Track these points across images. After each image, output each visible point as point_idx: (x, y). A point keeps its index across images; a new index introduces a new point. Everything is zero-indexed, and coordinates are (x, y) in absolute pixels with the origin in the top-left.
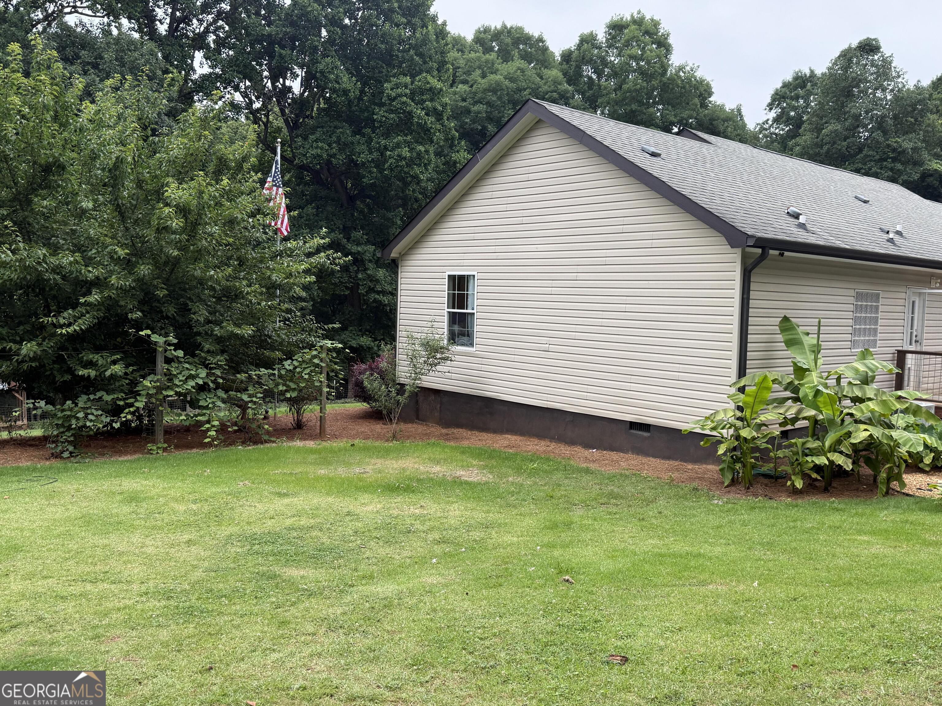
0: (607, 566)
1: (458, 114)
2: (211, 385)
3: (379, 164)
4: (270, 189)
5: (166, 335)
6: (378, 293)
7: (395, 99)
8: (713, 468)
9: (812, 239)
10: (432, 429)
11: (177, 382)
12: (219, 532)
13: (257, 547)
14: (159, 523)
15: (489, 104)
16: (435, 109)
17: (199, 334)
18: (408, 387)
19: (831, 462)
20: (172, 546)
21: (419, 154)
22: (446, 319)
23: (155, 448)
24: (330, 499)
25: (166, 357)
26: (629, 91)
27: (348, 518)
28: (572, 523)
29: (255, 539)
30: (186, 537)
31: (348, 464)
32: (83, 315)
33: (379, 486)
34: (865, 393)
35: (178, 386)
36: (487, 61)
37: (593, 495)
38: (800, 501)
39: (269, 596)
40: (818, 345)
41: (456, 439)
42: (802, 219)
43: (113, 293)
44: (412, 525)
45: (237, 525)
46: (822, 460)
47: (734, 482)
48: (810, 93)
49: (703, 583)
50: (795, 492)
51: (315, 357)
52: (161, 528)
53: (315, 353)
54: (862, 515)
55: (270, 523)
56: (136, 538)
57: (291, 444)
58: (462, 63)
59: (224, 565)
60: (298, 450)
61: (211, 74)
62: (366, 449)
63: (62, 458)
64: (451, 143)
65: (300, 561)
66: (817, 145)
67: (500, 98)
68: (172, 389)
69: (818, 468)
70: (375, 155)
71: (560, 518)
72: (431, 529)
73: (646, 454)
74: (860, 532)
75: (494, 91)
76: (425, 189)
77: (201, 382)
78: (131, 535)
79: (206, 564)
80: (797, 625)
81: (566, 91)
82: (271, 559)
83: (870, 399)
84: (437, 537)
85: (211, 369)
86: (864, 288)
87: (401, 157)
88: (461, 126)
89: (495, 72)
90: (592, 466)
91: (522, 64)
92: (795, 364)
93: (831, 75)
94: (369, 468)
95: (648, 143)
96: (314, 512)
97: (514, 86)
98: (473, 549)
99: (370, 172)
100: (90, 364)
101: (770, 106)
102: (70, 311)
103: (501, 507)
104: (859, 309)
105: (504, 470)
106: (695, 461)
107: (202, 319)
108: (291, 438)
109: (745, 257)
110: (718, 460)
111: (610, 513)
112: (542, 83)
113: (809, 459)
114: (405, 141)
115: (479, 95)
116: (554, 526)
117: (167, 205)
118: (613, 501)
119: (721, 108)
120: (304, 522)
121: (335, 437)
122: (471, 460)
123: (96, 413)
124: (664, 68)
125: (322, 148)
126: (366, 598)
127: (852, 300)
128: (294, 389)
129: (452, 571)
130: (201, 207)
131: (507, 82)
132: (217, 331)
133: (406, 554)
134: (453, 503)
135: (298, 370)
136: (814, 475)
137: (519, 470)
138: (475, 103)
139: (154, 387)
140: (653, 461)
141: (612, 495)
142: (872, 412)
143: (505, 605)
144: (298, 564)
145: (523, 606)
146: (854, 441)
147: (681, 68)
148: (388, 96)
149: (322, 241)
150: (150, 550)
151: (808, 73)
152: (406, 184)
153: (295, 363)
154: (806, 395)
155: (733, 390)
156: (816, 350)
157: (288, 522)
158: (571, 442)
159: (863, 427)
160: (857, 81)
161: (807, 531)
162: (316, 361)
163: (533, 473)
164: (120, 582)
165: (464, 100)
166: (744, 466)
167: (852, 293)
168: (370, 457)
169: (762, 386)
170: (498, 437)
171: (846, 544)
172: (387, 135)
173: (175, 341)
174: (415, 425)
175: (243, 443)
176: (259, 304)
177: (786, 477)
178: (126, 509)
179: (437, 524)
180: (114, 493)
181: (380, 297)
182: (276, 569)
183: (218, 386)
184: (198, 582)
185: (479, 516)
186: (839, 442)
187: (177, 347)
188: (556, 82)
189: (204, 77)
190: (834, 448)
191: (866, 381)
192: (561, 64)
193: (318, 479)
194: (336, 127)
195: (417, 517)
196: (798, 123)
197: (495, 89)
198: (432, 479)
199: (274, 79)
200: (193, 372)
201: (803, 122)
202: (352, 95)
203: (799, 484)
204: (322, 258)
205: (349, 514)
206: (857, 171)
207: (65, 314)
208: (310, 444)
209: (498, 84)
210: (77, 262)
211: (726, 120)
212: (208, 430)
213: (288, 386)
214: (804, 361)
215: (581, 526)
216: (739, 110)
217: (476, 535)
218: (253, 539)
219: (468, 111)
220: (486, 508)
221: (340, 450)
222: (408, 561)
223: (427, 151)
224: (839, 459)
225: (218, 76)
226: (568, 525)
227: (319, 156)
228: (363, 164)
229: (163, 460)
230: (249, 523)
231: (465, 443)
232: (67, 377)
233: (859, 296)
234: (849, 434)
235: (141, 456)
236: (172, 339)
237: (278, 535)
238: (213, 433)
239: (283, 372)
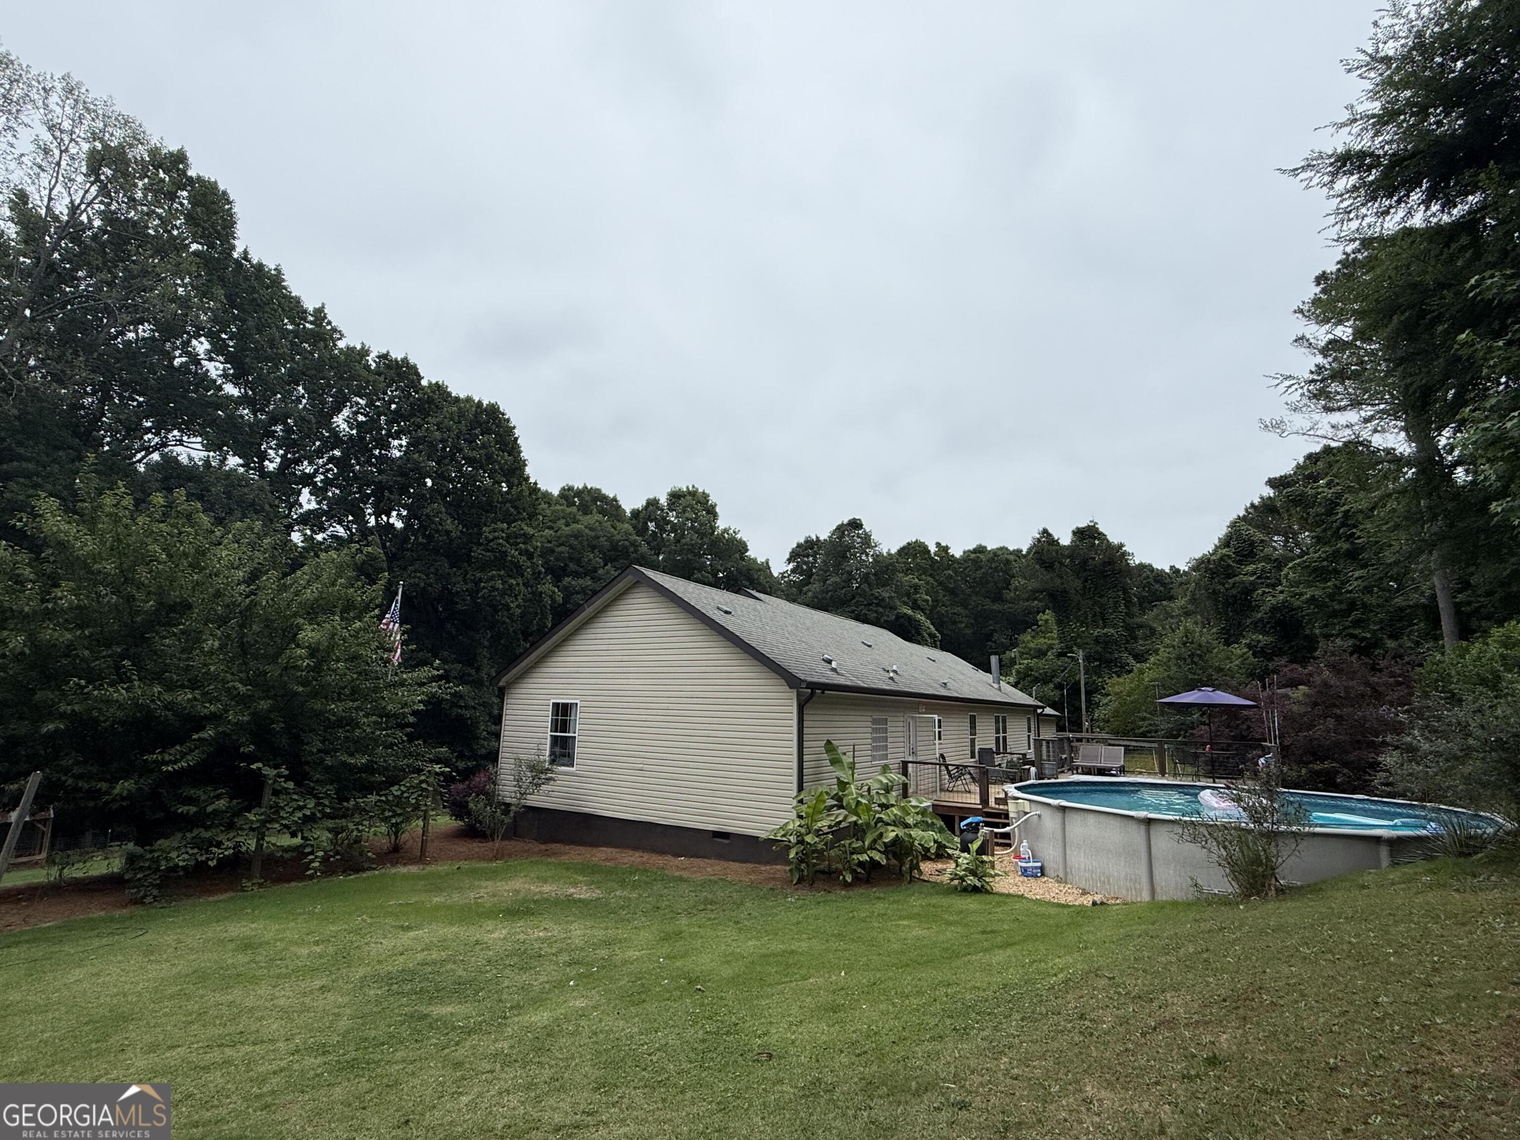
0: (726, 972)
1: (546, 553)
2: (319, 815)
3: (473, 593)
4: (388, 624)
5: (276, 767)
6: (461, 707)
7: (492, 540)
8: (781, 869)
9: (841, 681)
10: (530, 845)
11: (282, 814)
12: (351, 975)
13: (395, 987)
14: (284, 970)
15: (571, 546)
16: (527, 550)
17: (307, 763)
18: (513, 808)
19: (871, 858)
20: (305, 994)
21: (511, 586)
22: (548, 741)
23: (249, 884)
24: (455, 929)
25: (274, 789)
26: (686, 544)
27: (478, 947)
28: (681, 932)
29: (391, 978)
30: (318, 983)
31: (460, 889)
32: (191, 751)
33: (500, 912)
34: (888, 800)
35: (283, 818)
36: (570, 513)
37: (692, 903)
38: (851, 893)
39: (428, 1038)
40: (854, 763)
41: (554, 854)
42: (834, 665)
43: (228, 729)
44: (540, 949)
45: (368, 965)
46: (864, 857)
47: (799, 881)
48: (816, 553)
49: (805, 978)
50: (846, 885)
51: (422, 782)
52: (287, 976)
53: (423, 778)
54: (898, 901)
55: (401, 959)
56: (263, 990)
57: (393, 871)
58: (548, 512)
59: (367, 1009)
60: (404, 877)
61: (316, 510)
62: (473, 872)
63: (143, 903)
64: (537, 575)
65: (443, 997)
66: (823, 592)
67: (580, 543)
68: (277, 822)
69: (861, 864)
70: (470, 585)
71: (669, 928)
72: (560, 951)
73: (728, 859)
74: (901, 918)
75: (576, 537)
76: (513, 614)
77: (308, 813)
78: (257, 988)
79: (348, 1011)
80: (882, 1007)
81: (635, 541)
82: (414, 997)
83: (893, 805)
84: (567, 959)
85: (319, 798)
86: (877, 716)
87: (494, 589)
88: (546, 563)
89: (577, 522)
90: (685, 874)
91: (599, 517)
92: (838, 779)
93: (830, 542)
94: (482, 892)
95: (720, 603)
96: (443, 944)
97: (593, 534)
98: (604, 967)
99: (464, 600)
100: (190, 801)
101: (789, 561)
102: (178, 747)
103: (616, 922)
104: (875, 730)
105: (609, 884)
106: (767, 863)
107: (315, 750)
108: (394, 864)
109: (799, 695)
110: (788, 862)
111: (709, 919)
112: (615, 532)
113: (855, 856)
114: (499, 576)
115: (563, 539)
116: (666, 938)
117: (298, 646)
118: (709, 907)
119: (755, 561)
120: (435, 955)
121: (435, 860)
122: (575, 876)
123: (191, 852)
124: (713, 529)
125: (420, 578)
126: (528, 1029)
127: (870, 724)
128: (400, 815)
129: (593, 992)
130: (331, 648)
131: (587, 531)
132: (328, 761)
133: (545, 979)
134: (572, 922)
135: (405, 795)
136: (859, 870)
137: (623, 884)
138: (560, 545)
139: (258, 821)
140: (735, 866)
141: (707, 902)
142: (895, 815)
143: (655, 1020)
144: (442, 1001)
145: (671, 1019)
146: (886, 840)
147: (726, 531)
148: (486, 537)
149: (436, 673)
150: (282, 1002)
151: (814, 538)
152: (496, 611)
153: (403, 788)
154: (849, 803)
155: (795, 803)
156: (852, 766)
157: (420, 957)
158: (662, 852)
159: (890, 828)
160: (849, 548)
161: (863, 920)
162: (424, 785)
163: (635, 886)
164: (262, 1042)
165: (549, 542)
166: (808, 866)
167: (870, 719)
168: (479, 880)
169: (819, 799)
170: (594, 850)
171: (893, 929)
172: (482, 569)
173: (287, 773)
174: (513, 842)
175: (344, 872)
176: (373, 733)
177: (839, 872)
178: (242, 958)
179: (564, 946)
180: (223, 941)
181: (463, 712)
182: (424, 1009)
183: (327, 816)
184: (348, 1032)
185: (599, 934)
186: (875, 841)
187: (287, 778)
188: (627, 533)
189: (310, 512)
190: (871, 848)
191: (888, 790)
192: (631, 519)
193: (437, 908)
194: (434, 560)
195: (543, 940)
196: (809, 575)
197: (577, 535)
198: (547, 900)
199: (378, 515)
200: (301, 803)
201: (812, 574)
202: (453, 535)
203: (849, 879)
204: (434, 688)
205: (477, 943)
206: (857, 618)
207: (172, 751)
208: (413, 869)
209: (579, 531)
210: (195, 699)
211: (760, 570)
212: (312, 861)
213: (394, 811)
214: (845, 777)
215: (691, 934)
216: (767, 563)
217: (603, 953)
218: (389, 979)
219: (553, 551)
220: (603, 925)
221: (447, 874)
222: (547, 986)
223: (518, 584)
224: (877, 856)
225: (325, 513)
226: (679, 934)
227: (418, 585)
228: (458, 592)
229: (260, 897)
230: (380, 962)
231: (565, 859)
232: (160, 815)
233: (874, 722)
234: (881, 835)
235: (232, 894)
236: (284, 771)
237: (413, 972)
238: (316, 864)
239: (390, 798)
